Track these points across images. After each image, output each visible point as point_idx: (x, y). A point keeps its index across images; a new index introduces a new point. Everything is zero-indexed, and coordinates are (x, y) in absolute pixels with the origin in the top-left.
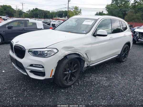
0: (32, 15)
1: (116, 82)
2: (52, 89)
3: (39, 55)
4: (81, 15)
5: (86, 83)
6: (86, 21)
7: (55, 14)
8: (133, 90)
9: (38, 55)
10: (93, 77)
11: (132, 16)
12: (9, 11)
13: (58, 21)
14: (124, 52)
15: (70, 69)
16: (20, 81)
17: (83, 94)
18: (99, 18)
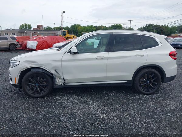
7: (175, 29)
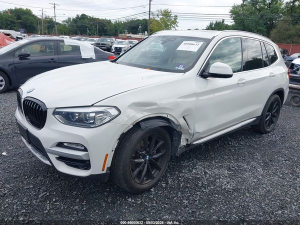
0: (75, 29)
1: (252, 180)
2: (107, 197)
3: (76, 121)
4: (176, 28)
5: (183, 181)
6: (186, 42)
7: (121, 27)
8: (289, 200)
9: (74, 122)
10: (199, 169)
11: (287, 30)
12: (28, 20)
13: (127, 41)
14: (269, 111)
15: (148, 153)
16: (38, 177)
17: (176, 208)
18: (214, 37)
